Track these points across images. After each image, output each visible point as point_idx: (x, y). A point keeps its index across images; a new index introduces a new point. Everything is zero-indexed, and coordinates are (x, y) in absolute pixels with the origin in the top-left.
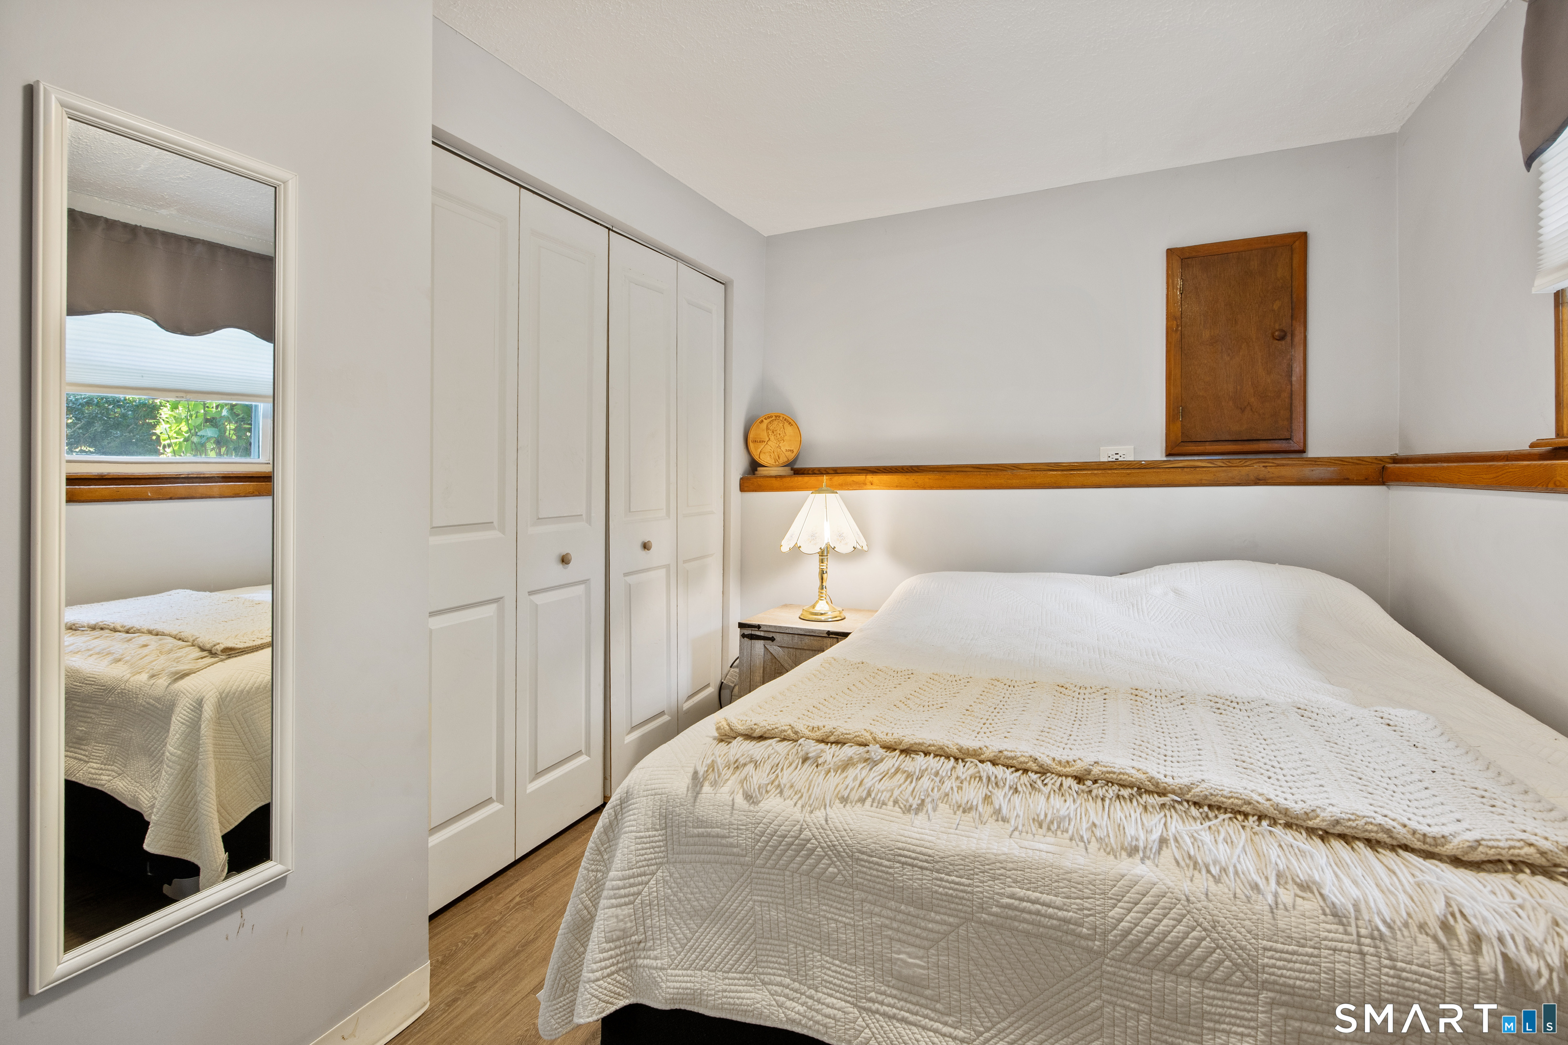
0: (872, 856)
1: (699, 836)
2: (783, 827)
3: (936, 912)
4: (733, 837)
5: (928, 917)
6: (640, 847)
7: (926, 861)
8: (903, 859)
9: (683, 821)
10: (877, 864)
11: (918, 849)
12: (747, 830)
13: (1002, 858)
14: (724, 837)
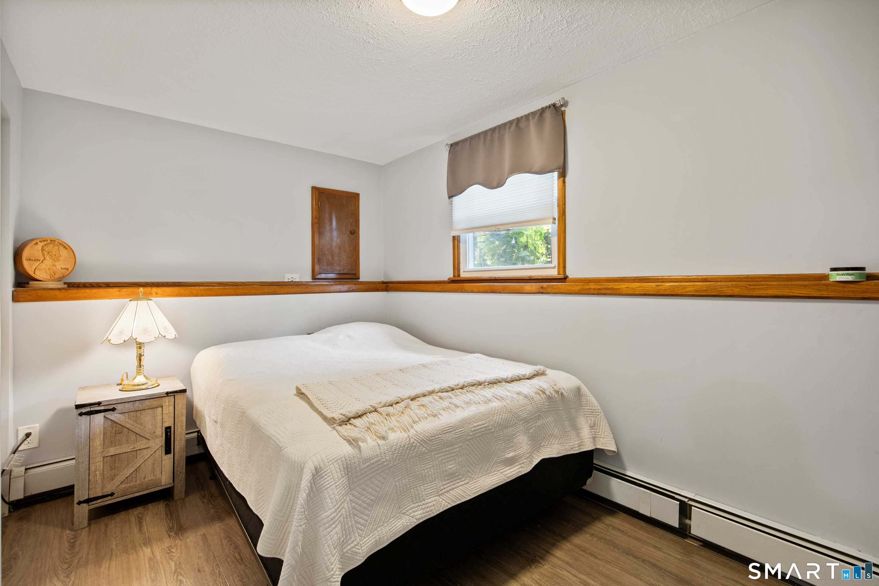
0: (436, 436)
1: (367, 467)
2: (403, 443)
3: (456, 445)
4: (383, 459)
5: (455, 448)
6: (339, 490)
7: (451, 429)
8: (445, 432)
9: (358, 465)
10: (438, 438)
11: (448, 426)
12: (388, 452)
13: (469, 417)
14: (379, 460)
